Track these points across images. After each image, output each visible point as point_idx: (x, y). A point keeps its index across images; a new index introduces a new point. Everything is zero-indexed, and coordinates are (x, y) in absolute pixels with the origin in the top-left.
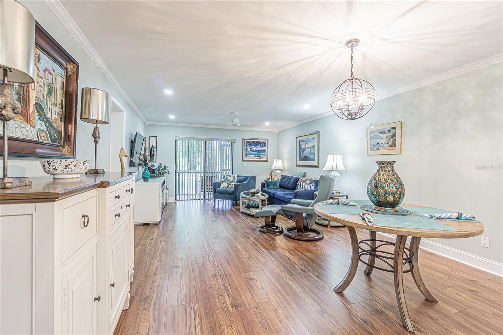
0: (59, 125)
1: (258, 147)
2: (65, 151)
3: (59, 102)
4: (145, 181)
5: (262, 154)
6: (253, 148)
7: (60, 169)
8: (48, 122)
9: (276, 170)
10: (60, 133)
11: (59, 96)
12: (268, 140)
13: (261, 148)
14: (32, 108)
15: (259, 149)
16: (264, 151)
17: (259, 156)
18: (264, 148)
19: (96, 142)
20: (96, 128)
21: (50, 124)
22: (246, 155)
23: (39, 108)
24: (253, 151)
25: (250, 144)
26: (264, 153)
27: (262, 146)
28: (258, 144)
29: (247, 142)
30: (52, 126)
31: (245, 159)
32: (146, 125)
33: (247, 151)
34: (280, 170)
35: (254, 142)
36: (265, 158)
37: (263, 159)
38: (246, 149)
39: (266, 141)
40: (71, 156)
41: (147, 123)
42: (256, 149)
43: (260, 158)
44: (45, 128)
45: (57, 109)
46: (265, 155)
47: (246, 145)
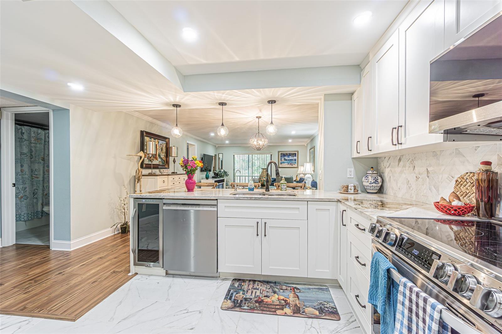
0: (164, 159)
1: (290, 157)
2: (166, 166)
3: (164, 152)
4: (207, 179)
5: (294, 163)
6: (286, 158)
7: (162, 171)
8: (161, 159)
9: (300, 174)
10: (165, 161)
11: (164, 150)
12: (298, 152)
13: (293, 158)
14: (157, 156)
15: (291, 159)
16: (295, 160)
17: (291, 164)
18: (295, 158)
19: (174, 163)
20: (174, 158)
21: (162, 159)
22: (281, 164)
23: (159, 155)
24: (286, 160)
25: (284, 155)
26: (295, 162)
27: (293, 156)
28: (290, 155)
29: (281, 154)
30: (163, 159)
31: (280, 166)
32: (217, 147)
33: (281, 160)
34: (303, 174)
35: (287, 154)
36: (296, 165)
37: (294, 166)
38: (281, 159)
39: (297, 153)
40: (168, 167)
41: (217, 146)
42: (289, 159)
43: (292, 165)
44: (161, 160)
45: (164, 154)
46: (296, 163)
47: (281, 156)
